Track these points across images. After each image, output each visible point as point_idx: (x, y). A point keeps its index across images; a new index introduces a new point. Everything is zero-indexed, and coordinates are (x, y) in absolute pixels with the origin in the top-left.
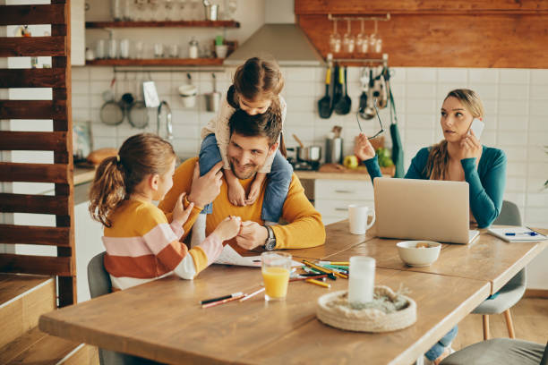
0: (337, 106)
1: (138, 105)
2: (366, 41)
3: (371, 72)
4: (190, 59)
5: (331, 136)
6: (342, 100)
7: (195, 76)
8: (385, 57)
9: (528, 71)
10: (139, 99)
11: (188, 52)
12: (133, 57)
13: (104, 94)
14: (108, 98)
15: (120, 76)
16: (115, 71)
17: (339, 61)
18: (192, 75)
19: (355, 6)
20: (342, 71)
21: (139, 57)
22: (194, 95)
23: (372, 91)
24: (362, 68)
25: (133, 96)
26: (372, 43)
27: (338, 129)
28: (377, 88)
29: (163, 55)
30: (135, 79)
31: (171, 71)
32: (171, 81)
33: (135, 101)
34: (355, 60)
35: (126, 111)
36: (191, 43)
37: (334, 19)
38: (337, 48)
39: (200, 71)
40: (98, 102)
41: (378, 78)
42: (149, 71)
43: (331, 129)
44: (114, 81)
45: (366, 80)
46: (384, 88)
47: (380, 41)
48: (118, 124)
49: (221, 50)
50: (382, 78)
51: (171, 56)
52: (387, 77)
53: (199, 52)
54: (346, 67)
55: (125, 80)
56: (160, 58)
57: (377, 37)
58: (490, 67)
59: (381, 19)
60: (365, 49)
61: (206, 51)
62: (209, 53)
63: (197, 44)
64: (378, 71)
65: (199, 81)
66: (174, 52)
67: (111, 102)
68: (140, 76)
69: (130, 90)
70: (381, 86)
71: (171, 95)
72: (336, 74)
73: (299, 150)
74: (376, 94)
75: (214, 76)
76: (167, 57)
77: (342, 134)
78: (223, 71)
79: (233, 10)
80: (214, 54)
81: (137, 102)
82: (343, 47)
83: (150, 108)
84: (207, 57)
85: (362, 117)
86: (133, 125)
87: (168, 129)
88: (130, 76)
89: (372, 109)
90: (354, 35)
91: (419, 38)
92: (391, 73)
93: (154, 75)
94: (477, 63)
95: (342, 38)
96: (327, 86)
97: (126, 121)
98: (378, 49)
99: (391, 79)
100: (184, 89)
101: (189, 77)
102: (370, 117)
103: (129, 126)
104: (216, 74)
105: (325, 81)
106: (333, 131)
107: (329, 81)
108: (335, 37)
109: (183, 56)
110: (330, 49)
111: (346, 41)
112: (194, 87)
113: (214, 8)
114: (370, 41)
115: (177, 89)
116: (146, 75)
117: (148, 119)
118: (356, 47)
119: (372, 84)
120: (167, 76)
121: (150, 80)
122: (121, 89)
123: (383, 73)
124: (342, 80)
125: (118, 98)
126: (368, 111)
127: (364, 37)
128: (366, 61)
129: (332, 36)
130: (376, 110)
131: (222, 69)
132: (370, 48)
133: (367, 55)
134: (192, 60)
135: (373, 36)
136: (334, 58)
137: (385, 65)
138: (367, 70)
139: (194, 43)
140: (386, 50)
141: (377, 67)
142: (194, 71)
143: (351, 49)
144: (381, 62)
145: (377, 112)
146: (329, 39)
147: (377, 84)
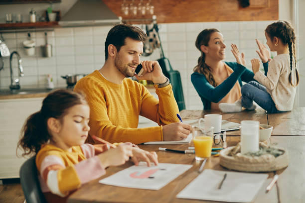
2: (144, 8)
3: (147, 27)
4: (30, 23)
7: (33, 35)
8: (154, 17)
9: (237, 23)
11: (30, 18)
18: (31, 34)
22: (34, 47)
23: (149, 38)
24: (142, 25)
26: (148, 9)
28: (151, 36)
29: (12, 21)
31: (16, 32)
32: (16, 39)
34: (136, 20)
36: (31, 13)
38: (126, 13)
39: (36, 31)
41: (152, 30)
46: (157, 36)
47: (152, 7)
49: (52, 17)
50: (154, 30)
51: (17, 22)
52: (156, 27)
53: (36, 19)
56: (11, 23)
57: (151, 4)
58: (216, 21)
60: (144, 12)
61: (40, 18)
62: (43, 19)
63: (35, 13)
64: (151, 26)
65: (36, 38)
66: (19, 19)
70: (155, 36)
71: (17, 48)
74: (151, 40)
75: (46, 34)
76: (14, 22)
78: (52, 31)
80: (47, 19)
82: (130, 12)
83: (4, 57)
84: (43, 21)
87: (20, 69)
89: (149, 50)
90: (136, 5)
91: (174, 6)
92: (159, 27)
93: (5, 36)
94: (209, 19)
95: (129, 6)
98: (152, 12)
99: (160, 31)
100: (26, 43)
101: (29, 35)
102: (148, 55)
108: (125, 6)
109: (25, 21)
110: (122, 14)
111: (132, 8)
112: (33, 42)
114: (146, 7)
115: (22, 44)
118: (139, 12)
119: (148, 34)
120: (14, 35)
123: (154, 27)
127: (143, 5)
128: (143, 20)
129: (122, 5)
130: (151, 50)
131: (52, 29)
132: (147, 12)
133: (143, 17)
134: (33, 23)
135: (148, 4)
136: (123, 18)
137: (155, 22)
138: (144, 26)
139: (34, 12)
140: (155, 13)
141: (150, 23)
142: (32, 31)
143: (135, 13)
144: (152, 21)
145: (153, 52)
146: (120, 7)
147: (151, 34)
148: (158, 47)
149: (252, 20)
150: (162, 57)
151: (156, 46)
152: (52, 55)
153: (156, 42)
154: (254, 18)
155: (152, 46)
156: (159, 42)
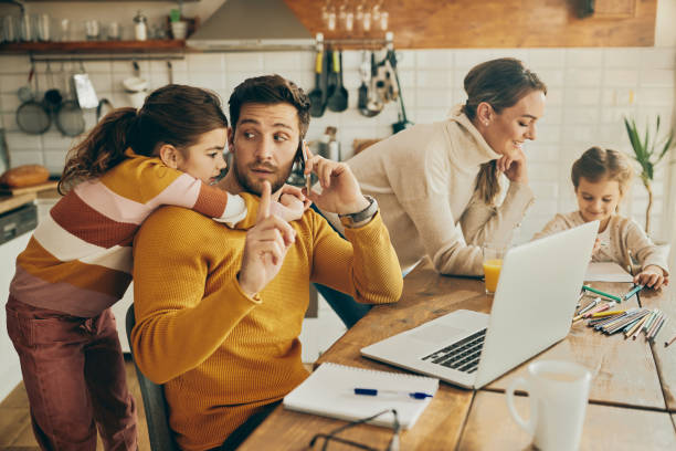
0: (331, 100)
1: (70, 105)
2: (368, 16)
3: (373, 57)
4: (136, 41)
5: (326, 139)
6: (337, 93)
7: (143, 65)
8: (390, 36)
9: (562, 51)
10: (70, 98)
11: (133, 30)
12: (56, 39)
13: (20, 92)
14: (26, 96)
15: (41, 67)
16: (33, 60)
17: (333, 42)
18: (140, 63)
20: (336, 55)
21: (65, 39)
22: (145, 90)
23: (375, 80)
24: (362, 51)
25: (61, 93)
26: (376, 18)
27: (331, 131)
28: (381, 76)
29: (98, 36)
30: (62, 70)
31: (112, 60)
32: (112, 73)
33: (64, 100)
34: (352, 41)
35: (52, 115)
36: (137, 20)
38: (332, 26)
39: (150, 59)
40: (11, 104)
41: (383, 64)
42: (81, 60)
43: (324, 130)
44: (32, 73)
45: (367, 67)
46: (392, 77)
47: (386, 15)
48: (43, 131)
49: (179, 29)
50: (388, 63)
51: (110, 38)
52: (392, 58)
53: (148, 32)
54: (340, 50)
55: (49, 72)
56: (95, 40)
57: (383, 9)
58: (519, 46)
60: (367, 26)
61: (157, 31)
62: (162, 34)
63: (145, 20)
64: (381, 55)
65: (150, 72)
66: (115, 33)
67: (30, 102)
68: (68, 66)
69: (56, 86)
70: (388, 75)
71: (113, 92)
72: (329, 60)
74: (380, 84)
75: (170, 66)
76: (104, 38)
77: (338, 136)
78: (182, 58)
80: (170, 34)
81: (68, 102)
82: (339, 23)
83: (86, 109)
84: (160, 38)
85: (362, 114)
86: (64, 133)
88: (55, 67)
89: (376, 104)
90: (351, 8)
91: (432, 12)
92: (398, 57)
93: (88, 66)
94: (503, 42)
95: (337, 12)
96: (317, 76)
97: (53, 127)
98: (384, 25)
99: (399, 65)
100: (131, 83)
101: (136, 67)
102: (374, 114)
103: (59, 134)
104: (172, 62)
105: (315, 69)
106: (327, 133)
107: (319, 69)
108: (329, 10)
109: (126, 36)
110: (321, 26)
111: (343, 15)
112: (144, 81)
114: (372, 14)
115: (121, 84)
116: (77, 65)
117: (84, 124)
118: (356, 24)
119: (374, 72)
120: (105, 66)
121: (83, 71)
122: (44, 85)
123: (388, 57)
124: (337, 68)
125: (41, 97)
126: (371, 107)
127: (365, 9)
128: (366, 42)
129: (324, 8)
130: (380, 104)
131: (180, 55)
132: (374, 24)
133: (367, 35)
134: (140, 42)
135: (376, 8)
136: (325, 38)
137: (390, 47)
138: (368, 54)
139: (141, 19)
140: (392, 27)
141: (380, 49)
142: (142, 59)
143: (349, 26)
144: (384, 44)
145: (383, 107)
146: (320, 13)
147: (381, 71)
148: (395, 100)
149: (596, 45)
150: (402, 119)
151: (389, 95)
153: (391, 89)
154: (600, 41)
155: (383, 96)
156: (396, 89)
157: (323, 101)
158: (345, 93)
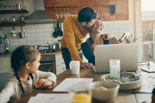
0: (59, 34)
2: (66, 15)
4: (13, 22)
5: (58, 42)
6: (60, 32)
9: (109, 22)
11: (13, 20)
17: (59, 21)
18: (14, 27)
19: (62, 4)
20: (59, 24)
22: (16, 33)
26: (68, 15)
29: (4, 21)
31: (8, 26)
32: (8, 30)
36: (13, 17)
37: (56, 8)
38: (58, 17)
39: (17, 26)
49: (23, 19)
51: (7, 22)
53: (16, 20)
57: (69, 13)
59: (70, 8)
61: (18, 19)
63: (15, 17)
65: (17, 29)
73: (49, 47)
78: (24, 26)
79: (26, 8)
80: (21, 20)
82: (60, 17)
83: (2, 38)
84: (18, 21)
90: (62, 13)
93: (2, 28)
96: (56, 28)
100: (12, 31)
104: (22, 27)
106: (58, 41)
107: (56, 27)
108: (57, 14)
109: (11, 21)
111: (60, 15)
112: (15, 31)
113: (19, 6)
115: (10, 32)
117: (1, 41)
118: (63, 17)
121: (1, 30)
124: (60, 27)
127: (65, 14)
129: (56, 14)
136: (57, 20)
149: (116, 20)
152: (24, 37)
154: (117, 19)
157: (57, 34)
158: (62, 32)
